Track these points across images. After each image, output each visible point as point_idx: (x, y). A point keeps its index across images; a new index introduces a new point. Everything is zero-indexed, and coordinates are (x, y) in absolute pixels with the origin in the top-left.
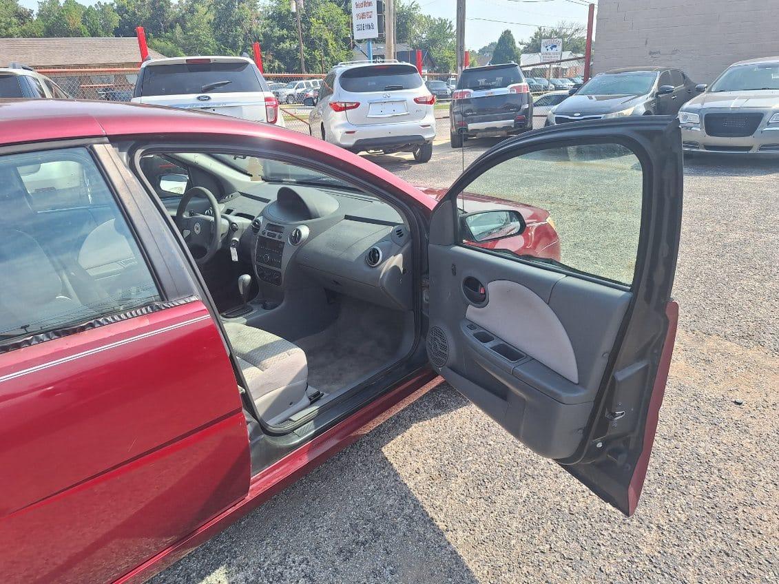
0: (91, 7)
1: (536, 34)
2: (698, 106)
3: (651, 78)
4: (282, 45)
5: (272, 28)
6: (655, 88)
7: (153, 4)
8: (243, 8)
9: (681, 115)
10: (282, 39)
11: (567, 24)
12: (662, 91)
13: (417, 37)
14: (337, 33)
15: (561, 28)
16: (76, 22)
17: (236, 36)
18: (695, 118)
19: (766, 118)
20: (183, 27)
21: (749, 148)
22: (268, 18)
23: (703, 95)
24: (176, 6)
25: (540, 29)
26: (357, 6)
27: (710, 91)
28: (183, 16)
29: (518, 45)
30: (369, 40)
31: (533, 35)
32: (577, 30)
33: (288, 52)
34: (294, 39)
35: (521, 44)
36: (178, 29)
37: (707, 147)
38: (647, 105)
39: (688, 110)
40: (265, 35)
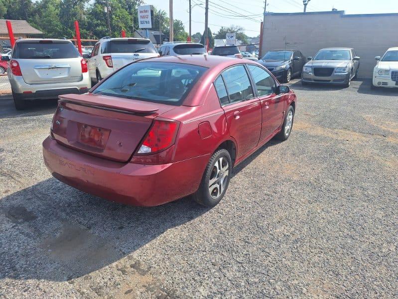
1: (221, 31)
2: (311, 65)
3: (290, 54)
4: (98, 28)
5: (92, 20)
6: (292, 58)
7: (22, 2)
8: (76, 8)
9: (304, 68)
10: (97, 25)
11: (235, 26)
12: (295, 59)
13: (164, 28)
14: (126, 24)
15: (232, 28)
18: (310, 69)
19: (335, 70)
20: (40, 16)
21: (330, 81)
22: (90, 14)
23: (311, 61)
24: (35, 4)
25: (222, 28)
26: (141, 12)
27: (313, 60)
28: (39, 9)
29: (213, 35)
30: (147, 29)
31: (219, 30)
32: (239, 29)
34: (104, 25)
35: (214, 34)
36: (37, 17)
37: (315, 80)
38: (289, 64)
39: (307, 66)
40: (88, 23)
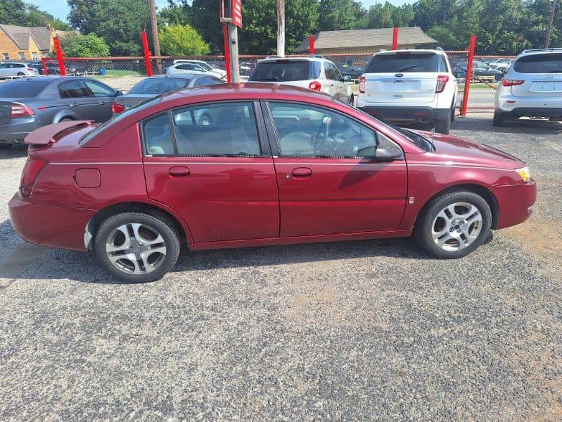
0: (399, 7)
4: (535, 28)
5: (530, 15)
10: (536, 23)
16: (388, 17)
17: (497, 22)
20: (460, 17)
22: (529, 7)
28: (463, 8)
33: (539, 33)
34: (547, 23)
36: (456, 17)
40: (522, 20)
